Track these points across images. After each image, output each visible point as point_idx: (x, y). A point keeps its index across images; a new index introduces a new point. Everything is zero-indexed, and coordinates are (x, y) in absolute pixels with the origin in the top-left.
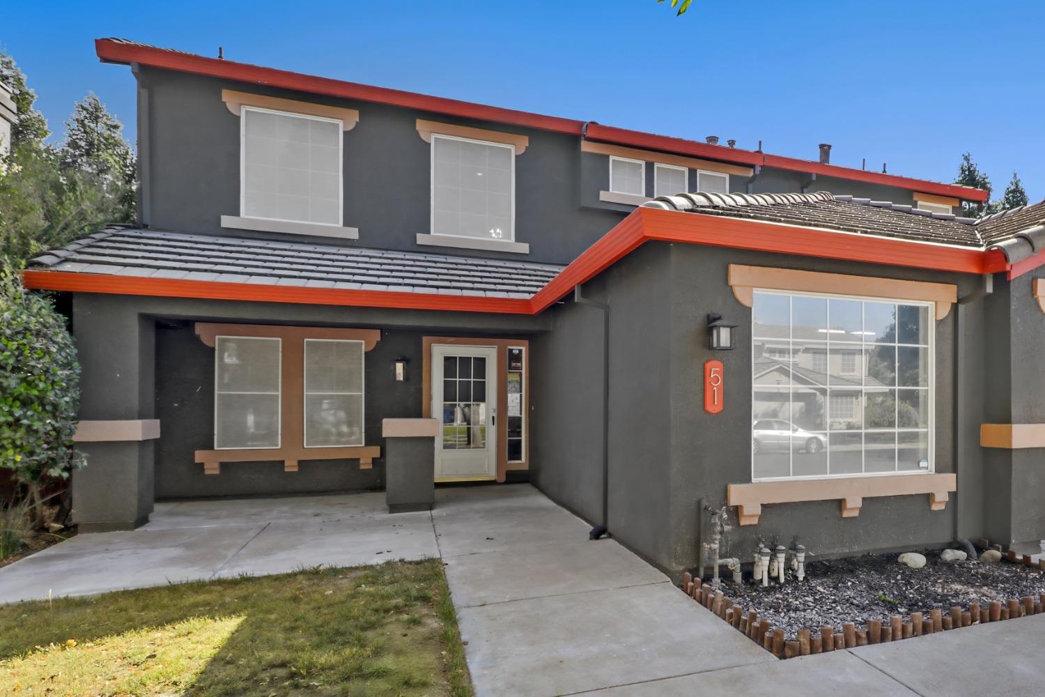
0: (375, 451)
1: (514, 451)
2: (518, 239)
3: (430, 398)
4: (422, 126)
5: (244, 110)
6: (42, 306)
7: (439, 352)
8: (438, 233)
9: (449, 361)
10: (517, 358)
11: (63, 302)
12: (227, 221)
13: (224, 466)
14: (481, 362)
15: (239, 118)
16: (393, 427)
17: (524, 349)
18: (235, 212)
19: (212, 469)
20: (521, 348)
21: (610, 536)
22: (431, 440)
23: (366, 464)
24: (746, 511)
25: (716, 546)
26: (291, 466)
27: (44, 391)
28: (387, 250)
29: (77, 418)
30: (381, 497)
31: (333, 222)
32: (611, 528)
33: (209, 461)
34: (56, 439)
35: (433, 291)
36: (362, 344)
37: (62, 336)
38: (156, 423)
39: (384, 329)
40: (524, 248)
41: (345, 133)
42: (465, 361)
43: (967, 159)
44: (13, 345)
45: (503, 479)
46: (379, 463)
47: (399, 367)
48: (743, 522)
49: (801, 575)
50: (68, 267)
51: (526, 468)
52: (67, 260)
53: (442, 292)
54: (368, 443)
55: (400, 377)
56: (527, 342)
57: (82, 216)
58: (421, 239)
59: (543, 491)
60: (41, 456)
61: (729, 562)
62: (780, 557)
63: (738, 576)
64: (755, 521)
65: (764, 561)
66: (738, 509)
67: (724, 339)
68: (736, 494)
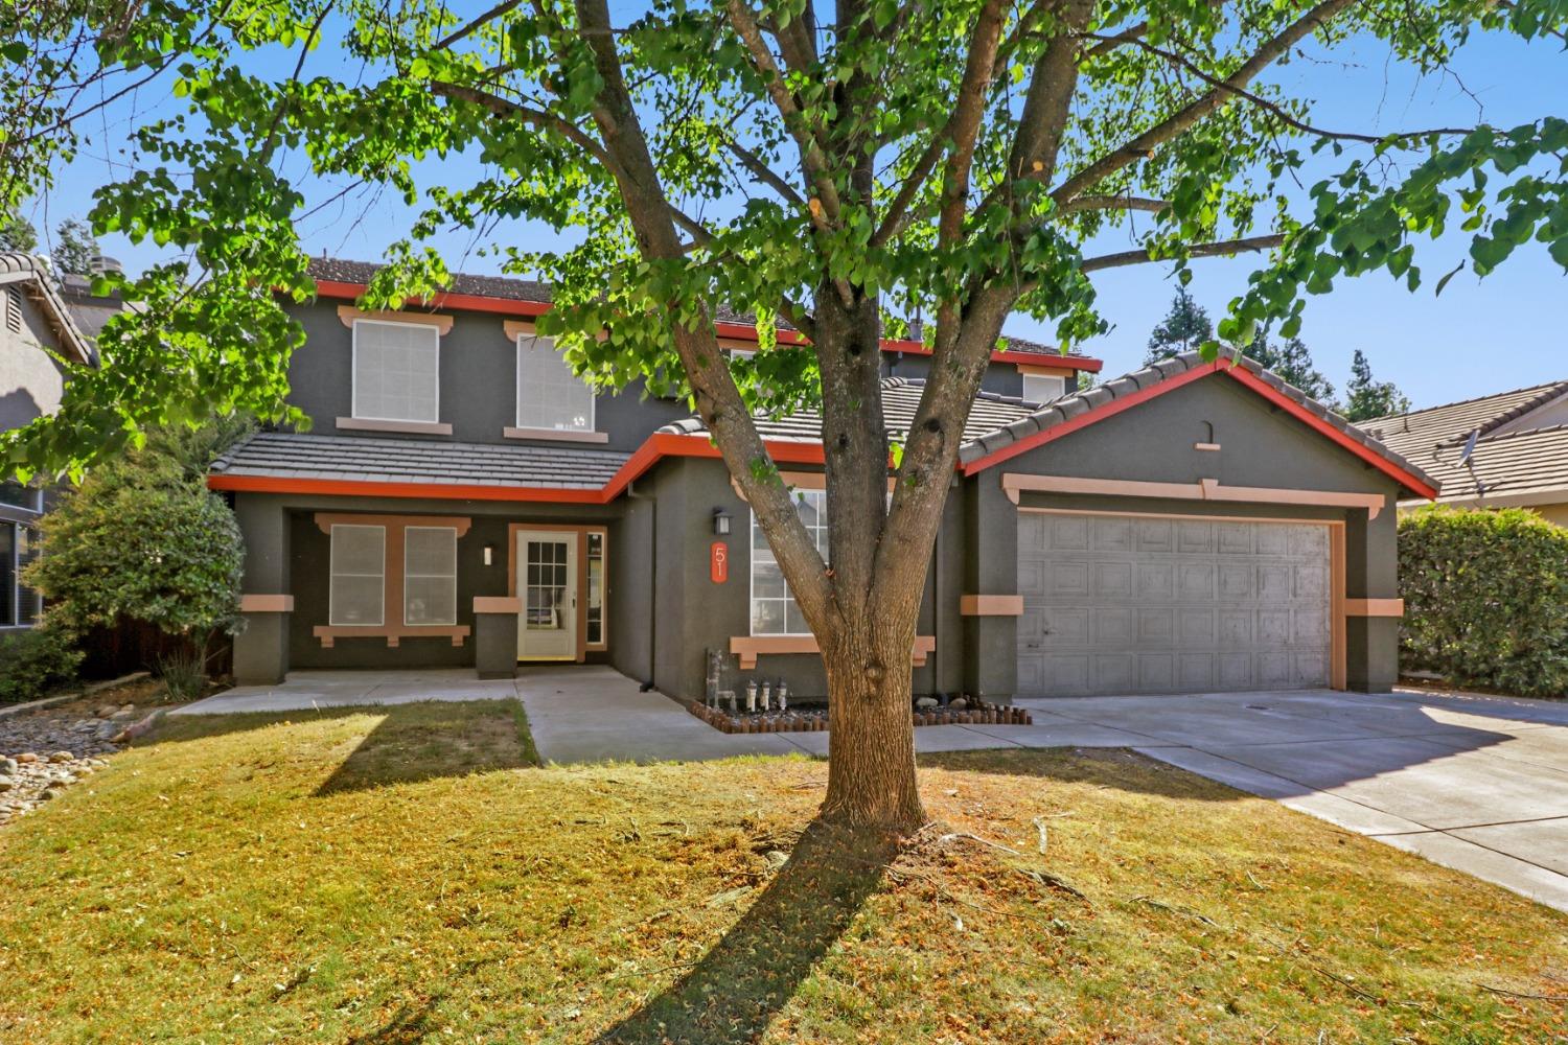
0: (466, 630)
1: (594, 634)
2: (598, 429)
3: (515, 582)
4: (508, 326)
5: (355, 321)
6: (219, 501)
7: (524, 538)
8: (523, 426)
9: (533, 547)
10: (597, 543)
11: (231, 498)
12: (341, 422)
13: (337, 640)
14: (562, 548)
15: (351, 330)
16: (482, 605)
17: (603, 535)
18: (349, 414)
19: (327, 642)
20: (600, 534)
21: (657, 689)
22: (515, 616)
23: (457, 641)
24: (744, 658)
25: (716, 681)
26: (393, 642)
27: (228, 568)
28: (477, 443)
29: (243, 592)
30: (473, 672)
31: (430, 420)
32: (657, 683)
33: (325, 635)
34: (231, 607)
35: (517, 484)
36: (456, 530)
37: (235, 527)
38: (291, 598)
39: (476, 519)
40: (603, 438)
41: (441, 338)
42: (548, 546)
44: (209, 533)
45: (583, 659)
46: (469, 641)
47: (488, 552)
48: (743, 667)
49: (783, 706)
50: (234, 471)
51: (605, 649)
52: (231, 465)
53: (525, 484)
54: (460, 622)
55: (488, 561)
56: (605, 528)
58: (508, 432)
59: (617, 668)
60: (223, 619)
61: (727, 694)
62: (767, 691)
63: (734, 705)
64: (753, 667)
65: (753, 693)
66: (738, 656)
67: (724, 527)
68: (737, 644)
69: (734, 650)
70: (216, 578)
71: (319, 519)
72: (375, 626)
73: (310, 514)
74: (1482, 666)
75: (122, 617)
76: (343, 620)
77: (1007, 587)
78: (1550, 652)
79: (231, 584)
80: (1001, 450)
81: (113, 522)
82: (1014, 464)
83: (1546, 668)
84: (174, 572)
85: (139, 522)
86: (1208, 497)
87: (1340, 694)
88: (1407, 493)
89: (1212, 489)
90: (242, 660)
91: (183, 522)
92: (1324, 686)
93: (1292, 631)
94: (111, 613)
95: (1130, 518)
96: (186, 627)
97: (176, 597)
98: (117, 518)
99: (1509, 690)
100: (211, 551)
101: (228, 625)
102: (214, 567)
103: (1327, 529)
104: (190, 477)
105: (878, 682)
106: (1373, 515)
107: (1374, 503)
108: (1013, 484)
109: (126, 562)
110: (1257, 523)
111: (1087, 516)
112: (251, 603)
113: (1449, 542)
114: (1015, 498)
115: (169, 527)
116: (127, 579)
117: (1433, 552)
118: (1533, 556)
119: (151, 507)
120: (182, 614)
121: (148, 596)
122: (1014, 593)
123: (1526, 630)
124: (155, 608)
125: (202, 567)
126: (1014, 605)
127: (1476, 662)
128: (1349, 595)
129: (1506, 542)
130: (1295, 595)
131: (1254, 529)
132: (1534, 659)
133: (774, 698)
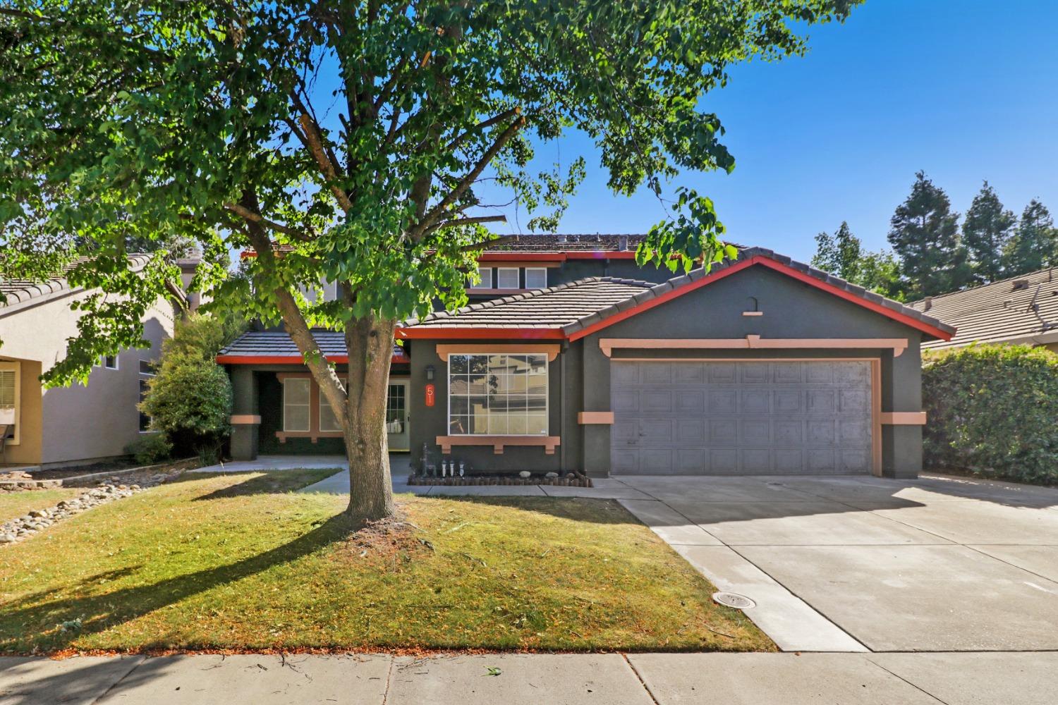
6: (221, 369)
11: (227, 367)
13: (287, 439)
19: (283, 440)
24: (443, 448)
25: (426, 460)
26: (314, 440)
29: (231, 414)
33: (281, 436)
34: (225, 421)
37: (227, 382)
38: (259, 417)
43: (921, 177)
44: (213, 386)
48: (442, 452)
49: (462, 474)
50: (230, 354)
52: (229, 351)
57: (235, 332)
60: (221, 427)
61: (431, 467)
62: (452, 466)
63: (435, 473)
64: (449, 452)
65: (444, 466)
66: (440, 446)
67: (430, 376)
68: (440, 440)
69: (438, 443)
70: (217, 407)
71: (278, 376)
72: (305, 431)
73: (273, 374)
74: (998, 461)
75: (178, 426)
76: (290, 429)
77: (603, 406)
78: (1042, 450)
79: (224, 410)
80: (592, 326)
81: (174, 382)
82: (607, 332)
83: (1041, 463)
84: (199, 404)
85: (183, 381)
86: (752, 347)
87: (878, 479)
88: (927, 337)
89: (755, 341)
90: (235, 448)
91: (202, 380)
92: (867, 473)
93: (837, 435)
94: (173, 424)
95: (703, 362)
96: (204, 431)
97: (200, 416)
98: (176, 379)
99: (1017, 480)
100: (214, 394)
101: (224, 430)
102: (215, 402)
103: (868, 364)
104: (207, 358)
105: (363, 450)
106: (897, 353)
107: (899, 345)
108: (606, 345)
109: (179, 400)
110: (806, 362)
111: (671, 362)
112: (238, 419)
113: (974, 370)
114: (608, 353)
115: (196, 383)
116: (179, 409)
117: (963, 378)
118: (1027, 379)
119: (189, 374)
120: (203, 424)
121: (188, 416)
122: (608, 410)
123: (1025, 435)
124: (190, 422)
125: (210, 402)
126: (607, 418)
127: (995, 458)
128: (884, 410)
129: (1010, 369)
130: (840, 410)
131: (804, 366)
132: (1032, 456)
133: (457, 470)
